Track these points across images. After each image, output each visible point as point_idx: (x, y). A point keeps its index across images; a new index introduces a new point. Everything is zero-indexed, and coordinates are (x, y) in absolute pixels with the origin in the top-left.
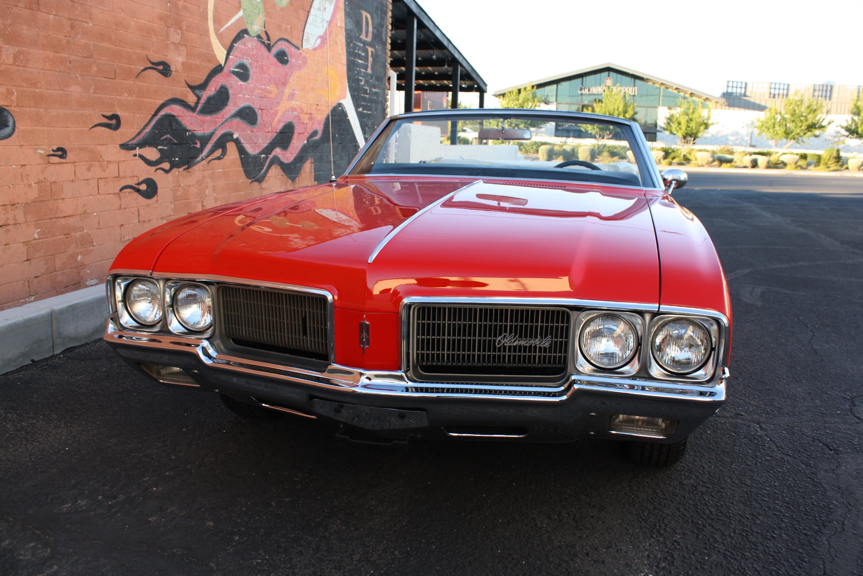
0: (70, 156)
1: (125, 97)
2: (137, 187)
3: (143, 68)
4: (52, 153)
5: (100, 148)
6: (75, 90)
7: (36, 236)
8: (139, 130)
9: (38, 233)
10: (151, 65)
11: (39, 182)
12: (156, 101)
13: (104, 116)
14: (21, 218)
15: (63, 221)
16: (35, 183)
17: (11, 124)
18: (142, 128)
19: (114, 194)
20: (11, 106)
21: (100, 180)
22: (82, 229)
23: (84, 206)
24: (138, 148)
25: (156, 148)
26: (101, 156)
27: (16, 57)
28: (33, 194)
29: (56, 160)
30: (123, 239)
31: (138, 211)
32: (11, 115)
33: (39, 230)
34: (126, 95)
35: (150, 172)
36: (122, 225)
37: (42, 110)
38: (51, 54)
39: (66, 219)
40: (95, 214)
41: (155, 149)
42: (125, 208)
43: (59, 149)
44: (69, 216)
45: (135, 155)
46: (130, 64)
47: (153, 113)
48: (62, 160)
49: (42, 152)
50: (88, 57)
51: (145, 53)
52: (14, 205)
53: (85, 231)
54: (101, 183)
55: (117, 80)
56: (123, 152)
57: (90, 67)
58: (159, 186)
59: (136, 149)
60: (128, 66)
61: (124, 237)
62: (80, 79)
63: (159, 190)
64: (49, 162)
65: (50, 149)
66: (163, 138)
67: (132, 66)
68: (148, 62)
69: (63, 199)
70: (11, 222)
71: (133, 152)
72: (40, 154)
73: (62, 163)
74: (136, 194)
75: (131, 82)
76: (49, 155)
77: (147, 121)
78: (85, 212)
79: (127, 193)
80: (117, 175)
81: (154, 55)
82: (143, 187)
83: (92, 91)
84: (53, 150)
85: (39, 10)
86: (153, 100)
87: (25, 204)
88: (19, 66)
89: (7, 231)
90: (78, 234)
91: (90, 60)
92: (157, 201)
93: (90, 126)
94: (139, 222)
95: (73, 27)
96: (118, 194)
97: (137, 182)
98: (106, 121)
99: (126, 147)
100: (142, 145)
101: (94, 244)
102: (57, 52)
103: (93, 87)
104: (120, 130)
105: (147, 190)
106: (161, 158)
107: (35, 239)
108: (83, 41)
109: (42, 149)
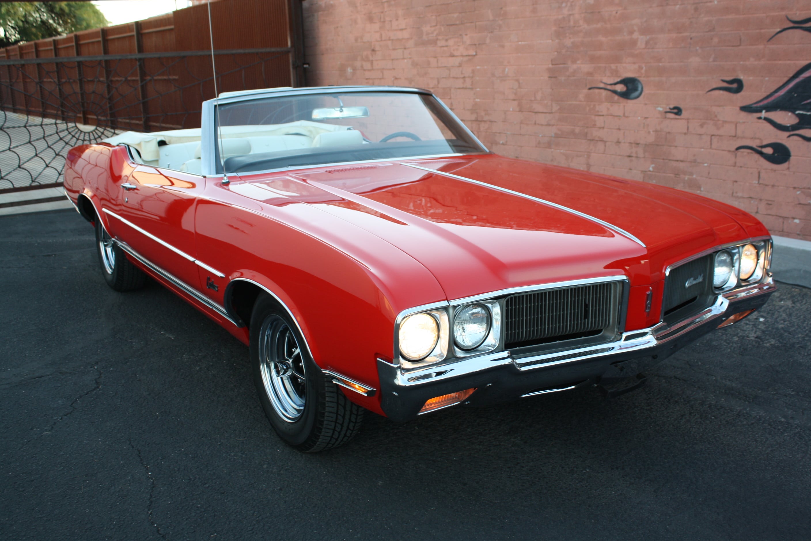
0: (684, 114)
1: (752, 62)
2: (759, 149)
3: (778, 30)
4: (668, 110)
5: (714, 109)
6: (695, 61)
7: (651, 169)
8: (768, 93)
9: (653, 168)
10: (792, 25)
11: (656, 131)
12: (797, 62)
13: (724, 81)
14: (641, 154)
15: (674, 164)
16: (653, 131)
17: (640, 89)
18: (772, 91)
19: (729, 151)
20: (640, 77)
21: (713, 137)
22: (691, 174)
23: (694, 155)
24: (764, 111)
25: (793, 112)
26: (716, 116)
27: (647, 43)
28: (651, 139)
29: (672, 116)
30: (734, 194)
31: (759, 173)
32: (641, 83)
33: (653, 165)
34: (752, 59)
35: (782, 137)
36: (736, 182)
37: (664, 79)
38: (674, 35)
39: (677, 163)
40: (706, 165)
41: (790, 114)
42: (741, 167)
43: (675, 108)
44: (682, 161)
45: (760, 118)
46: (761, 29)
47: (791, 75)
48: (677, 117)
49: (660, 109)
50: (710, 31)
51: (784, 13)
52: (638, 144)
53: (694, 176)
54: (715, 140)
55: (741, 47)
56: (743, 114)
57: (712, 39)
58: (792, 153)
59: (761, 111)
60: (758, 31)
61: (736, 193)
62: (700, 51)
63: (792, 158)
64: (666, 118)
65: (668, 107)
66: (805, 102)
67: (763, 31)
68: (788, 22)
69: (676, 147)
70: (634, 155)
71: (758, 115)
72: (660, 111)
73: (678, 119)
74: (757, 156)
75: (761, 47)
76: (666, 112)
77: (781, 84)
78: (695, 161)
79: (745, 154)
80: (734, 135)
81: (798, 13)
82: (769, 151)
83: (711, 60)
84: (670, 109)
85: (668, 4)
86: (792, 62)
87: (646, 145)
88: (649, 49)
89: (631, 161)
90: (687, 177)
91: (712, 33)
92: (788, 168)
93: (707, 90)
94: (758, 183)
95: (696, 9)
96: (733, 152)
97: (760, 145)
98: (725, 85)
99: (747, 109)
100: (769, 108)
101: (702, 189)
102: (680, 33)
103: (713, 56)
104: (742, 93)
105: (773, 154)
106: (798, 124)
107: (650, 171)
108: (706, 19)
109: (661, 107)
